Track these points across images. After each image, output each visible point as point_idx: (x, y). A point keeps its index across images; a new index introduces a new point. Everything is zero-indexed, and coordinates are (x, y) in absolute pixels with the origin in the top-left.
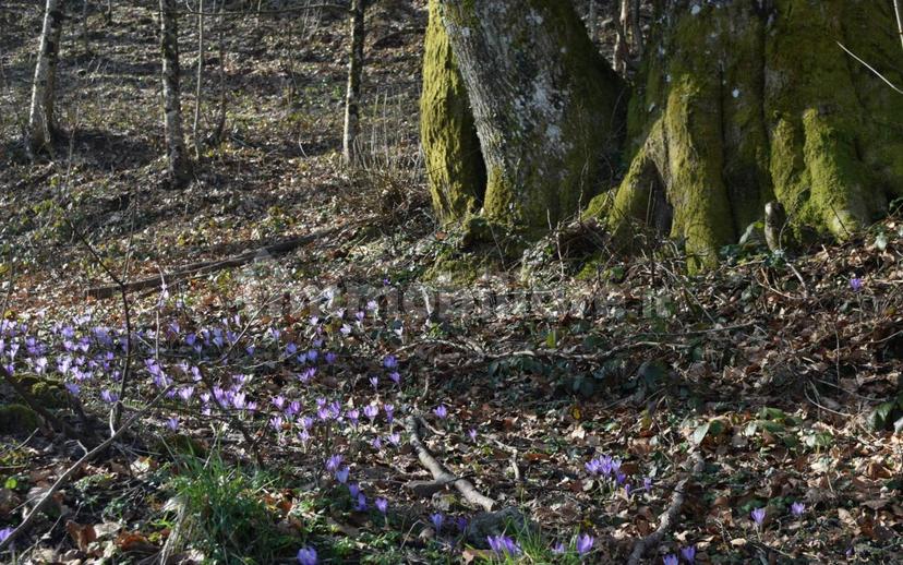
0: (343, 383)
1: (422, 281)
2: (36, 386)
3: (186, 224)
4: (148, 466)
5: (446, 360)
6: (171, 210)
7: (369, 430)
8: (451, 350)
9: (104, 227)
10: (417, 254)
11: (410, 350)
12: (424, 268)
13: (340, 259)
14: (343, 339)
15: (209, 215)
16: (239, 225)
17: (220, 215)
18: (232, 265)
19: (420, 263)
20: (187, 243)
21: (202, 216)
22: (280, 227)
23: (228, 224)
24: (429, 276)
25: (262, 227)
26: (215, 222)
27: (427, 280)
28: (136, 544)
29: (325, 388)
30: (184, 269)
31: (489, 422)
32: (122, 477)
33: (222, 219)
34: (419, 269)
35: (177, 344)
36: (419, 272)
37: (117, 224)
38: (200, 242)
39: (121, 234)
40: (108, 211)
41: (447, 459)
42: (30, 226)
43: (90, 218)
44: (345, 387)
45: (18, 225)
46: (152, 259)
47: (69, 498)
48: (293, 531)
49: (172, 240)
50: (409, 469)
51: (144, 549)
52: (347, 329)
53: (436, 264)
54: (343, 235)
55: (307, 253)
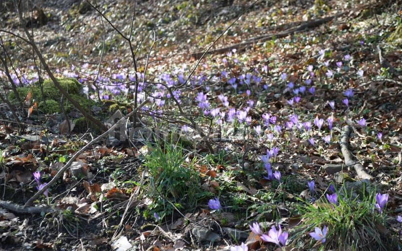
0: (317, 107)
1: (386, 42)
2: (111, 106)
3: (265, 13)
4: (147, 151)
5: (389, 91)
6: (257, 5)
7: (317, 134)
8: (393, 86)
9: (217, 17)
10: (386, 24)
11: (367, 86)
12: (389, 33)
13: (345, 31)
14: (327, 79)
15: (279, 7)
16: (296, 12)
17: (286, 6)
18: (281, 37)
19: (387, 31)
20: (263, 25)
21: (275, 8)
22: (321, 13)
23: (290, 12)
24: (391, 39)
25: (310, 13)
26: (281, 11)
27: (391, 41)
28: (116, 194)
29: (305, 109)
30: (251, 40)
31: (399, 129)
32: (130, 156)
33: (287, 9)
34: (385, 34)
35: (227, 84)
36: (386, 36)
37: (224, 15)
38: (271, 24)
39: (227, 21)
40: (220, 7)
41: (359, 152)
42: (174, 19)
43: (209, 12)
44: (318, 108)
45: (168, 17)
46: (238, 35)
47: (93, 168)
48: (212, 189)
49: (254, 23)
50: (332, 158)
51: (121, 198)
52: (330, 73)
53: (397, 30)
54: (351, 15)
55: (325, 27)
